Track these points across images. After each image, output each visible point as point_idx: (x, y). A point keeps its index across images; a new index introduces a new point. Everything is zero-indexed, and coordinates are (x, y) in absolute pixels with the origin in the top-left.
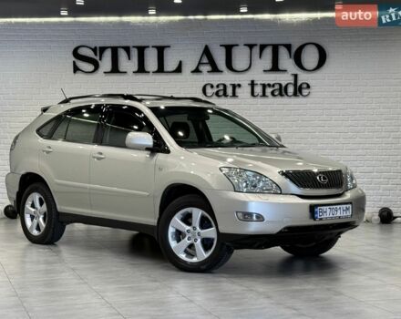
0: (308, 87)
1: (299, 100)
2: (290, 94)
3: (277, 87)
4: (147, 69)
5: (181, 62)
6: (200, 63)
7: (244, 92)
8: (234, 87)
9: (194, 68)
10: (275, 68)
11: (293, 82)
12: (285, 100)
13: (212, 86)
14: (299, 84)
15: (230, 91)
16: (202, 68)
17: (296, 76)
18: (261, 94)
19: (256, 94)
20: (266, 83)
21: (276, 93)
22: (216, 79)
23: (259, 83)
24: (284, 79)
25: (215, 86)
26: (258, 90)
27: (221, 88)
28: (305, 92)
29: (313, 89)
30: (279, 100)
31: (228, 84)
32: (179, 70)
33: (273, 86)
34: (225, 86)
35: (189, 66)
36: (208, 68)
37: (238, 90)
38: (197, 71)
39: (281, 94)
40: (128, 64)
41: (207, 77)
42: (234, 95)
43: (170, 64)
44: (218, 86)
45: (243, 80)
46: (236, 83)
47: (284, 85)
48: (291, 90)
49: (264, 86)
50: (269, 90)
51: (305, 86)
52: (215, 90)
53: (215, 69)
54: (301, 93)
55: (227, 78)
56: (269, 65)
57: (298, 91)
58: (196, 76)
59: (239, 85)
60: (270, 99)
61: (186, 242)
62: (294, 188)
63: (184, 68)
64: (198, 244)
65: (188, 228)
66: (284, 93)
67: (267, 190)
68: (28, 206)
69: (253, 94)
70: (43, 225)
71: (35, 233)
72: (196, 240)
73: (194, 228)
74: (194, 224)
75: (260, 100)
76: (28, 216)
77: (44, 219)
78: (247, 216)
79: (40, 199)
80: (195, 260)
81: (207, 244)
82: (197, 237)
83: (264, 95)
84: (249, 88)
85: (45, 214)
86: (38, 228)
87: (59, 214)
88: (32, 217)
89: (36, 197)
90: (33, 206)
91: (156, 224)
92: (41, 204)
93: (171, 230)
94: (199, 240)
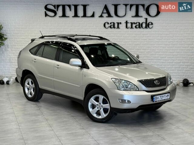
0: (152, 24)
1: (148, 30)
2: (143, 27)
3: (138, 24)
4: (79, 15)
5: (94, 12)
6: (103, 13)
7: (123, 26)
8: (118, 24)
9: (100, 15)
10: (137, 15)
11: (145, 22)
12: (141, 30)
13: (108, 23)
14: (148, 23)
15: (116, 25)
16: (104, 15)
17: (146, 19)
18: (130, 27)
19: (128, 27)
20: (133, 22)
21: (137, 27)
22: (110, 20)
23: (129, 22)
24: (141, 20)
25: (109, 23)
26: (129, 25)
27: (112, 24)
28: (150, 26)
29: (154, 25)
30: (139, 30)
31: (115, 22)
32: (93, 16)
33: (136, 23)
34: (114, 23)
35: (97, 14)
36: (106, 15)
37: (120, 25)
38: (101, 16)
39: (139, 27)
40: (70, 13)
41: (106, 19)
42: (118, 27)
43: (89, 13)
44: (111, 23)
45: (123, 20)
46: (119, 22)
47: (141, 23)
48: (144, 25)
49: (132, 24)
50: (134, 25)
51: (150, 24)
52: (109, 25)
53: (110, 16)
54: (149, 27)
55: (115, 20)
56: (134, 14)
57: (147, 26)
58: (101, 19)
59: (121, 23)
60: (135, 29)
61: (96, 109)
62: (144, 87)
63: (95, 15)
64: (102, 110)
65: (97, 103)
66: (141, 27)
67: (132, 89)
68: (26, 84)
69: (127, 27)
70: (33, 93)
71: (30, 96)
72: (101, 109)
73: (100, 104)
74: (100, 102)
75: (130, 30)
76: (27, 88)
77: (34, 90)
78: (123, 101)
79: (32, 82)
80: (100, 117)
81: (105, 110)
82: (101, 107)
83: (132, 27)
84: (125, 24)
85: (34, 88)
86: (31, 94)
87: (40, 89)
88: (28, 89)
89: (30, 80)
90: (28, 84)
91: (83, 100)
92: (32, 84)
93: (90, 104)
94: (102, 109)
